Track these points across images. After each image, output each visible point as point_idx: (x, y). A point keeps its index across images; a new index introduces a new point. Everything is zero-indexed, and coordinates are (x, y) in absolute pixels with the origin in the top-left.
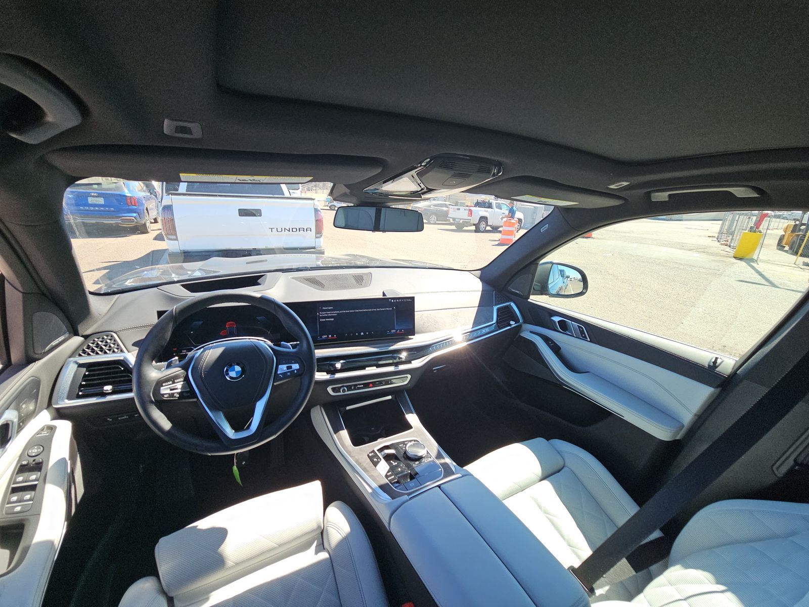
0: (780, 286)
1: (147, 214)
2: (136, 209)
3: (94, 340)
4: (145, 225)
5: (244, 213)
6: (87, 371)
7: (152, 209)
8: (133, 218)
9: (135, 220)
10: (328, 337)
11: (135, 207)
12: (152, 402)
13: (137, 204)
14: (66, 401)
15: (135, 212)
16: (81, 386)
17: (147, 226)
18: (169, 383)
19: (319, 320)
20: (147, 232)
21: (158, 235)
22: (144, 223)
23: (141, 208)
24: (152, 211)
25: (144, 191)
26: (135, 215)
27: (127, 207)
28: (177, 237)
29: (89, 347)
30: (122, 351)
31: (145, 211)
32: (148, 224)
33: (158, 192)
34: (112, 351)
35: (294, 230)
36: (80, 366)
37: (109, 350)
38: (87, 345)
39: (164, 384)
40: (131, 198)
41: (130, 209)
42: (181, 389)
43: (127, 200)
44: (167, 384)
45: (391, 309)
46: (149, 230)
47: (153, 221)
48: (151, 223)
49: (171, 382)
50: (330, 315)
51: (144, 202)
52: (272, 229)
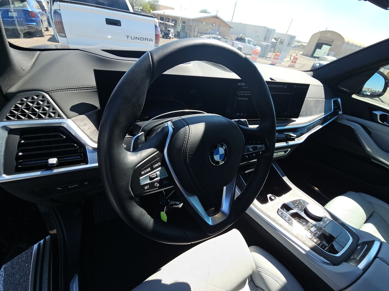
0: (385, 102)
1: (42, 24)
2: (35, 20)
3: (22, 100)
4: (41, 31)
5: (110, 22)
6: (21, 139)
7: (45, 21)
8: (34, 26)
9: (36, 28)
10: (240, 114)
11: (35, 19)
12: (131, 198)
13: (36, 17)
14: (4, 175)
15: (35, 22)
16: (18, 157)
17: (43, 32)
18: (148, 170)
19: (237, 99)
20: (43, 36)
21: (50, 38)
22: (41, 30)
23: (38, 19)
24: (44, 22)
25: (39, 9)
26: (35, 24)
27: (30, 19)
28: (65, 35)
29: (17, 108)
30: (59, 116)
31: (41, 22)
32: (43, 31)
33: (47, 10)
34: (47, 115)
35: (142, 39)
36: (11, 132)
37: (45, 114)
38: (14, 106)
39: (143, 173)
40: (32, 12)
41: (31, 20)
42: (160, 176)
43: (29, 13)
44: (146, 171)
45: (290, 94)
46: (44, 35)
47: (45, 29)
48: (45, 31)
49: (149, 169)
50: (246, 94)
51: (39, 15)
52: (128, 36)
